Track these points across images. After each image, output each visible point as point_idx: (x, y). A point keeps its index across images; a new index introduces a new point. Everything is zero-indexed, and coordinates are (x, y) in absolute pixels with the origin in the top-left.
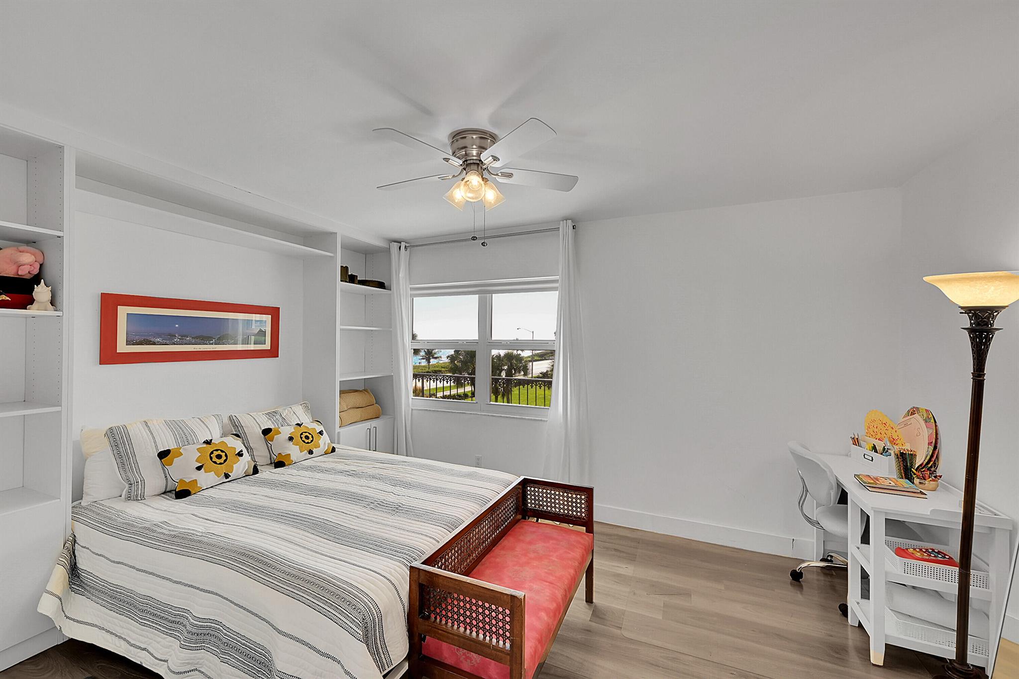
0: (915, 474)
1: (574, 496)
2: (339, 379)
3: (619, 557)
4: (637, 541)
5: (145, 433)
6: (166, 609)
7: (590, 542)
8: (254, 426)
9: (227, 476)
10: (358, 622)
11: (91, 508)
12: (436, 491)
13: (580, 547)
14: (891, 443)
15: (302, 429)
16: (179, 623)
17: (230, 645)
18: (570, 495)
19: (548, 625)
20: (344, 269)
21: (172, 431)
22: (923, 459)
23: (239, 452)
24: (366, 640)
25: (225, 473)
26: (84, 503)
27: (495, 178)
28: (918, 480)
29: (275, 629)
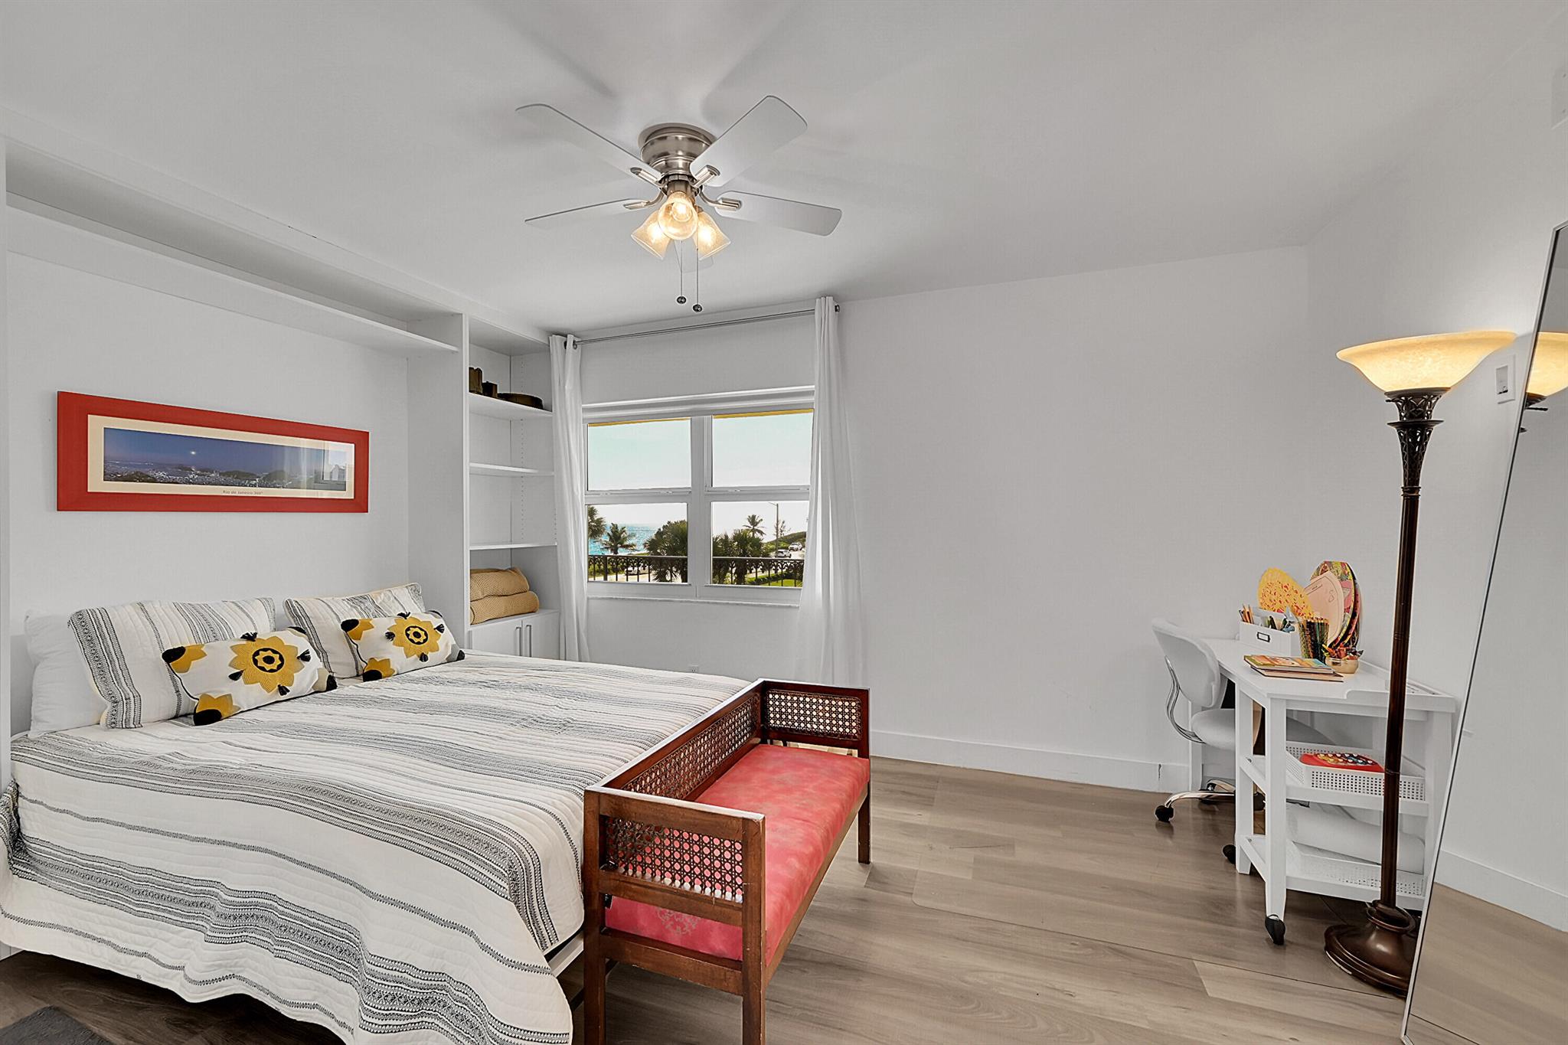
0: (1326, 651)
1: (840, 703)
2: (468, 548)
3: (909, 801)
4: (936, 779)
5: (139, 620)
6: (180, 884)
7: (865, 769)
8: (328, 617)
9: (283, 690)
10: (502, 870)
11: (45, 741)
12: (627, 702)
13: (850, 775)
14: (1295, 615)
15: (409, 622)
16: (203, 905)
17: (291, 928)
18: (834, 703)
19: (802, 875)
20: (475, 374)
21: (187, 618)
22: (1338, 633)
23: (304, 654)
24: (515, 897)
25: (279, 686)
26: (32, 735)
27: (713, 207)
28: (1331, 660)
29: (365, 892)
